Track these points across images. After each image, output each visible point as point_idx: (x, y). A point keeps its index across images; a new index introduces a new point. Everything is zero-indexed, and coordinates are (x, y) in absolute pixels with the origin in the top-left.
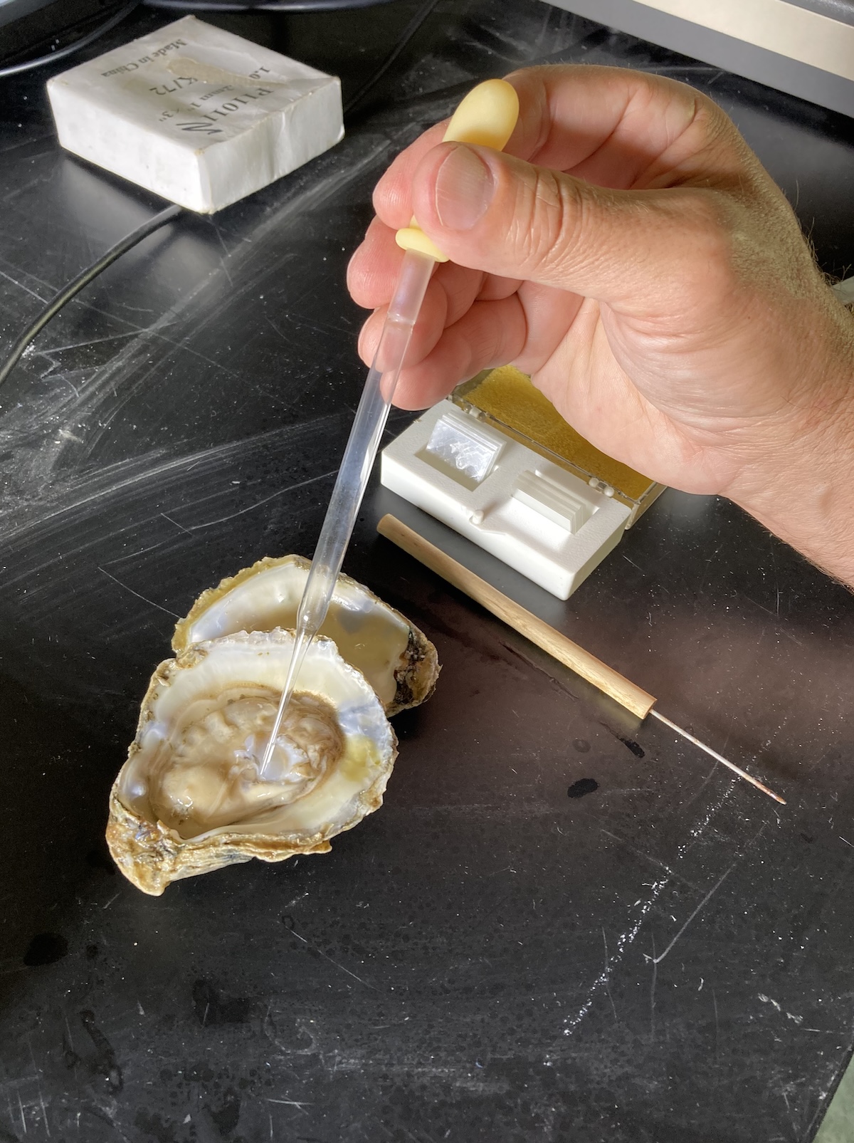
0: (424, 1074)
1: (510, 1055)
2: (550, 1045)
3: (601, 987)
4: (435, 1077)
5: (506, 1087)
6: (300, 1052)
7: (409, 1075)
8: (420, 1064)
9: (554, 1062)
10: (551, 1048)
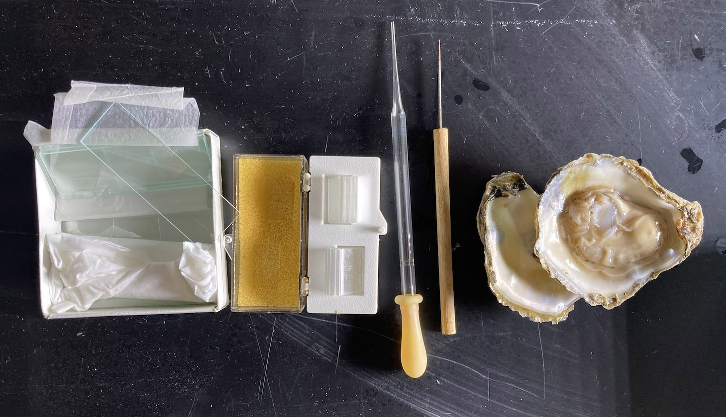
0: (655, 65)
1: (621, 38)
2: (606, 26)
3: (567, 20)
4: (652, 60)
5: (635, 32)
6: (683, 117)
7: (659, 70)
8: (653, 70)
9: (611, 20)
10: (607, 24)
